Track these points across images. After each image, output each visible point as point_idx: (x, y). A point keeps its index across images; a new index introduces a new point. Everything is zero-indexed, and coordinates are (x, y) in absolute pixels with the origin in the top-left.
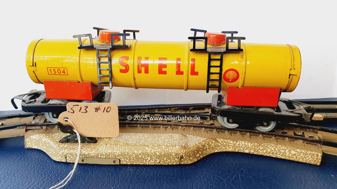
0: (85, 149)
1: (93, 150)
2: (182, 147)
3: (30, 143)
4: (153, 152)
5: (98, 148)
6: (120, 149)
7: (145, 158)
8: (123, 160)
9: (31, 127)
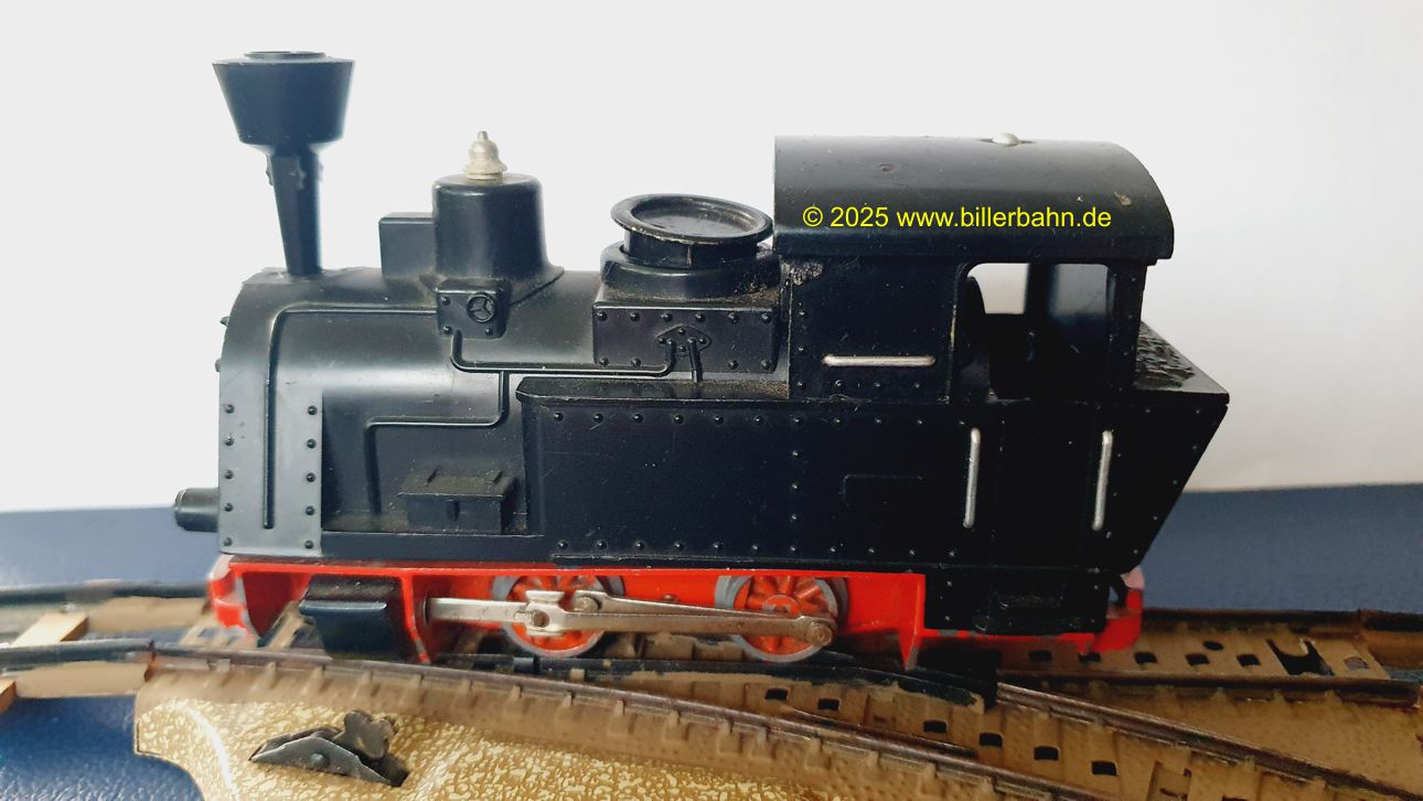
3: (155, 733)
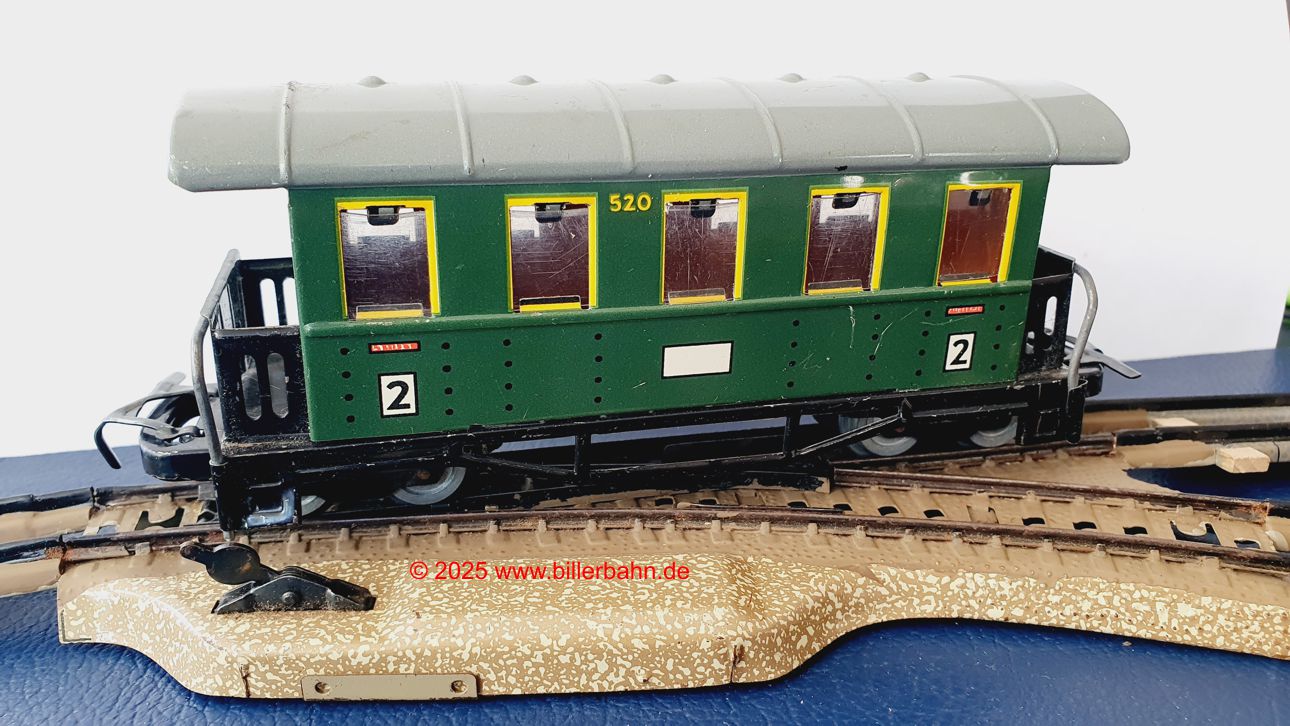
0: (327, 636)
1: (363, 639)
2: (738, 612)
4: (618, 639)
5: (384, 629)
6: (476, 631)
7: (584, 667)
8: (492, 676)
9: (83, 549)
